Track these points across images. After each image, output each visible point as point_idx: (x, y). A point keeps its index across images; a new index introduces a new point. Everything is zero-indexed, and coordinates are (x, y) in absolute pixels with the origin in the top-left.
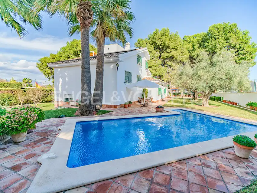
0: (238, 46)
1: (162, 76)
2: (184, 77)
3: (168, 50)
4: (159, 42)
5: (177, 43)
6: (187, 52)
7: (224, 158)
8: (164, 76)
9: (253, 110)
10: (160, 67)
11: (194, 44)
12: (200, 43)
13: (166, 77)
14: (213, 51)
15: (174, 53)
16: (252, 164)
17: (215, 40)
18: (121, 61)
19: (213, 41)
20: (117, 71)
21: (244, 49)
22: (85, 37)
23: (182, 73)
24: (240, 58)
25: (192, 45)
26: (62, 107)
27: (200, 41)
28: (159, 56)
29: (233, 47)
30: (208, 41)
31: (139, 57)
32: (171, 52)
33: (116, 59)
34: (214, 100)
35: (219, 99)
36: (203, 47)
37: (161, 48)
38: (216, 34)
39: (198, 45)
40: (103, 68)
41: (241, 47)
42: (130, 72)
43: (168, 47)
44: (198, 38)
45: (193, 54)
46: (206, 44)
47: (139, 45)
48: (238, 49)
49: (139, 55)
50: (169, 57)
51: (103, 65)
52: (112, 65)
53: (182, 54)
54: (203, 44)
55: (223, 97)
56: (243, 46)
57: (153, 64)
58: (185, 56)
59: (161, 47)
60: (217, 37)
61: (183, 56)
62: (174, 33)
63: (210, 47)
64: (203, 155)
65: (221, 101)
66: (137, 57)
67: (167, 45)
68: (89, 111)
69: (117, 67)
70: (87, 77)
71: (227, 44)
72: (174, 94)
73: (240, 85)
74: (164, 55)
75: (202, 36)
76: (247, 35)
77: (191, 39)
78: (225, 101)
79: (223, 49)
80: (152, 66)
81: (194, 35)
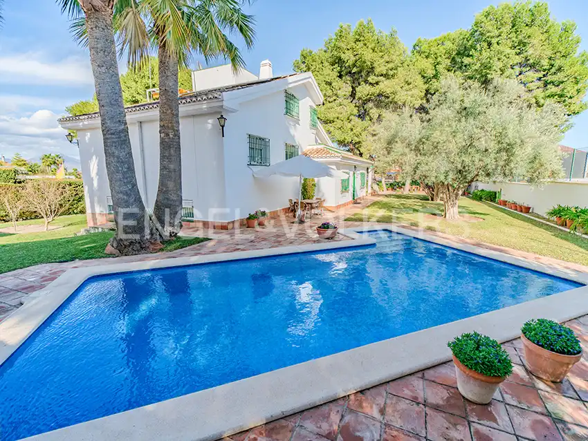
0: (545, 63)
1: (359, 142)
2: (399, 147)
3: (371, 79)
4: (349, 57)
5: (394, 57)
6: (420, 81)
7: (418, 404)
8: (363, 143)
9: (562, 225)
10: (352, 123)
11: (439, 59)
12: (453, 58)
13: (369, 145)
14: (482, 76)
15: (385, 86)
16: (495, 425)
17: (489, 48)
18: (233, 111)
19: (484, 51)
20: (223, 136)
21: (560, 69)
22: (99, 46)
23: (394, 136)
24: (548, 93)
25: (433, 62)
26: (98, 228)
27: (454, 53)
28: (348, 94)
29: (532, 66)
30: (471, 53)
31: (289, 97)
32: (377, 83)
33: (215, 104)
34: (480, 199)
35: (492, 197)
36: (460, 68)
37: (356, 73)
38: (492, 34)
39: (448, 61)
40: (178, 131)
41: (553, 65)
42: (262, 136)
43: (371, 70)
44: (449, 45)
45: (435, 84)
46: (466, 60)
47: (303, 66)
48: (544, 70)
49: (290, 92)
50: (373, 98)
51: (178, 122)
52: (210, 121)
53: (407, 87)
54: (460, 60)
55: (500, 193)
56: (557, 63)
57: (337, 115)
58: (416, 92)
59: (355, 70)
60: (494, 41)
61: (410, 93)
62: (386, 33)
63: (476, 67)
64: (361, 392)
65: (494, 202)
66: (285, 98)
67: (369, 63)
68: (139, 243)
69: (223, 127)
70: (118, 157)
71: (518, 59)
72: (391, 184)
73: (536, 165)
74: (363, 90)
75: (457, 40)
76: (570, 32)
77: (433, 49)
78: (505, 203)
79: (509, 72)
80: (334, 118)
81: (439, 37)
